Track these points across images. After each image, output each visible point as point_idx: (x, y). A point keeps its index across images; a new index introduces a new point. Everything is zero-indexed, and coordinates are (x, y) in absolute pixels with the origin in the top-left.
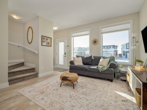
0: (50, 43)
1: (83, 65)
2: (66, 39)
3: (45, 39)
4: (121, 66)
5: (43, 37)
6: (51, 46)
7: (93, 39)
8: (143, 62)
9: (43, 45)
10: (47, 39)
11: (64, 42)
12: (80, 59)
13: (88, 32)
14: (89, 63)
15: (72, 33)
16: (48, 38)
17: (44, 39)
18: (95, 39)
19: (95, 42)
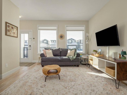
0: (16, 33)
1: (53, 56)
2: (32, 30)
3: (10, 28)
4: (81, 55)
5: (8, 24)
6: (17, 37)
7: (60, 34)
8: (97, 52)
9: (7, 34)
10: (12, 28)
11: (28, 33)
12: (51, 51)
13: (55, 28)
14: (58, 54)
15: (39, 26)
16: (14, 27)
17: (9, 26)
18: (62, 34)
19: (61, 37)
